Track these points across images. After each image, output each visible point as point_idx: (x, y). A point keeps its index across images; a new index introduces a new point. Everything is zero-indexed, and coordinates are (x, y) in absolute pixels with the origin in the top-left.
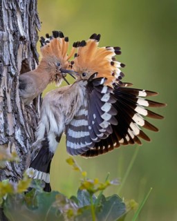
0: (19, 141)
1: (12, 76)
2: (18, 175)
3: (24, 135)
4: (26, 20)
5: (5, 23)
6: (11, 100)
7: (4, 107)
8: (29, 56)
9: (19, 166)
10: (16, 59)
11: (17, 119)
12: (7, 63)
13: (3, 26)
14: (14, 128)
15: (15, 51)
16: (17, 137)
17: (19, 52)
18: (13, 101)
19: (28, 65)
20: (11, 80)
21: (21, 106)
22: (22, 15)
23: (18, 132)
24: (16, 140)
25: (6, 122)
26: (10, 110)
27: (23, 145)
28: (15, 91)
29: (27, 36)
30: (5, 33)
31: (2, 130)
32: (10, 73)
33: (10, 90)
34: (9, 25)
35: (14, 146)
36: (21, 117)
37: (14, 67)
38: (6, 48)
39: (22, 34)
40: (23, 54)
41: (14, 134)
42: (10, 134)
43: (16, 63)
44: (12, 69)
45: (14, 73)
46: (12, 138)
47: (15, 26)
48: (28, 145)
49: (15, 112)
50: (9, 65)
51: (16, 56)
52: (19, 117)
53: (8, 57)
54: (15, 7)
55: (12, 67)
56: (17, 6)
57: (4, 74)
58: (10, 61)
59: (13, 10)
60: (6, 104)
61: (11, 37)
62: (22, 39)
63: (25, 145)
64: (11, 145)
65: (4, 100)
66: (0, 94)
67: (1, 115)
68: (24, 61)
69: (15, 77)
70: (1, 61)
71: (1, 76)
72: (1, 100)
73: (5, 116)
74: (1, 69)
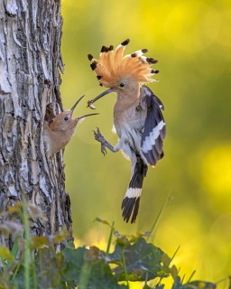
0: (44, 190)
1: (36, 121)
2: (42, 226)
3: (48, 184)
4: (50, 62)
5: (30, 65)
6: (36, 147)
8: (53, 101)
10: (40, 104)
11: (42, 167)
12: (32, 108)
13: (27, 68)
14: (39, 176)
15: (39, 94)
16: (42, 186)
17: (44, 96)
18: (38, 148)
19: (52, 110)
20: (35, 125)
22: (47, 57)
23: (43, 181)
24: (41, 190)
25: (30, 169)
26: (34, 157)
27: (47, 195)
28: (39, 137)
29: (51, 79)
30: (30, 76)
31: (27, 179)
32: (35, 118)
33: (34, 136)
34: (33, 67)
35: (38, 196)
36: (46, 165)
37: (38, 112)
38: (30, 93)
39: (47, 78)
40: (48, 98)
41: (38, 183)
42: (35, 183)
43: (41, 108)
44: (37, 115)
45: (38, 119)
46: (37, 187)
47: (40, 68)
48: (52, 194)
49: (40, 159)
50: (34, 110)
51: (40, 100)
52: (43, 164)
53: (33, 101)
54: (39, 48)
55: (36, 112)
56: (42, 47)
57: (29, 119)
58: (35, 105)
59: (38, 52)
60: (30, 151)
61: (36, 80)
62: (46, 82)
63: (50, 194)
64: (36, 195)
65: (28, 147)
66: (25, 141)
67: (24, 163)
68: (48, 106)
69: (40, 123)
70: (25, 105)
71: (25, 121)
72: (25, 146)
73: (29, 163)
74: (25, 115)
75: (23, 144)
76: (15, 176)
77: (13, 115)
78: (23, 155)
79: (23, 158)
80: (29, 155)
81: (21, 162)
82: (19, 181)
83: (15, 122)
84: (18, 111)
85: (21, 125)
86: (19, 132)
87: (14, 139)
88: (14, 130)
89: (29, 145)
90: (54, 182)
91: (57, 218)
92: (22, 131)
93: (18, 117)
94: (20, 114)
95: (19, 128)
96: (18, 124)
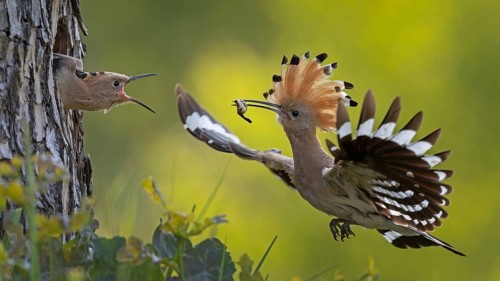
0: (52, 149)
1: (43, 43)
2: (50, 206)
3: (60, 141)
6: (42, 84)
7: (30, 95)
8: (69, 13)
9: (51, 192)
10: (49, 18)
11: (50, 114)
12: (37, 24)
14: (45, 129)
15: (48, 3)
16: (50, 145)
17: (55, 6)
18: (44, 86)
19: (66, 26)
20: (42, 50)
21: (56, 93)
23: (51, 136)
24: (48, 149)
25: (33, 119)
26: (39, 100)
27: (59, 158)
28: (47, 69)
31: (27, 132)
32: (41, 39)
33: (40, 67)
36: (56, 111)
37: (46, 30)
40: (61, 9)
41: (44, 139)
42: (39, 139)
43: (50, 23)
44: (44, 34)
45: (46, 40)
46: (41, 146)
48: (65, 156)
49: (47, 103)
50: (40, 27)
51: (49, 12)
52: (52, 111)
53: (38, 13)
55: (43, 29)
57: (32, 41)
58: (42, 20)
60: (32, 90)
63: (62, 157)
65: (30, 84)
66: (24, 74)
67: (24, 108)
68: (60, 22)
69: (48, 47)
70: (26, 19)
71: (26, 44)
72: (25, 83)
73: (31, 108)
74: (27, 33)
75: (22, 79)
76: (9, 128)
77: (8, 33)
78: (22, 96)
79: (21, 100)
80: (31, 96)
81: (18, 106)
82: (15, 137)
83: (12, 45)
84: (16, 29)
85: (21, 49)
86: (17, 61)
87: (9, 71)
88: (10, 57)
89: (32, 81)
90: (68, 138)
91: (71, 193)
92: (21, 59)
93: (16, 37)
94: (20, 33)
95: (16, 55)
96: (16, 49)
